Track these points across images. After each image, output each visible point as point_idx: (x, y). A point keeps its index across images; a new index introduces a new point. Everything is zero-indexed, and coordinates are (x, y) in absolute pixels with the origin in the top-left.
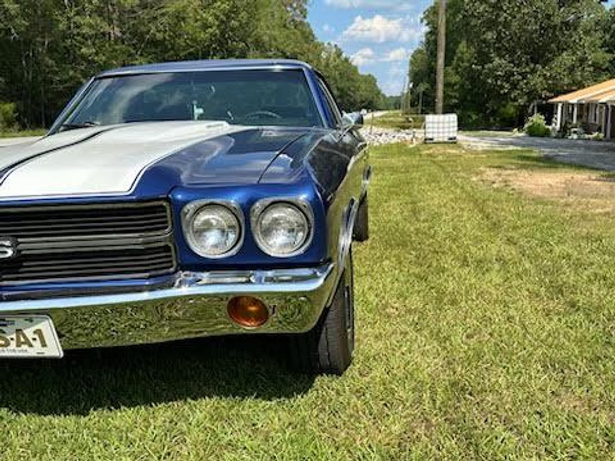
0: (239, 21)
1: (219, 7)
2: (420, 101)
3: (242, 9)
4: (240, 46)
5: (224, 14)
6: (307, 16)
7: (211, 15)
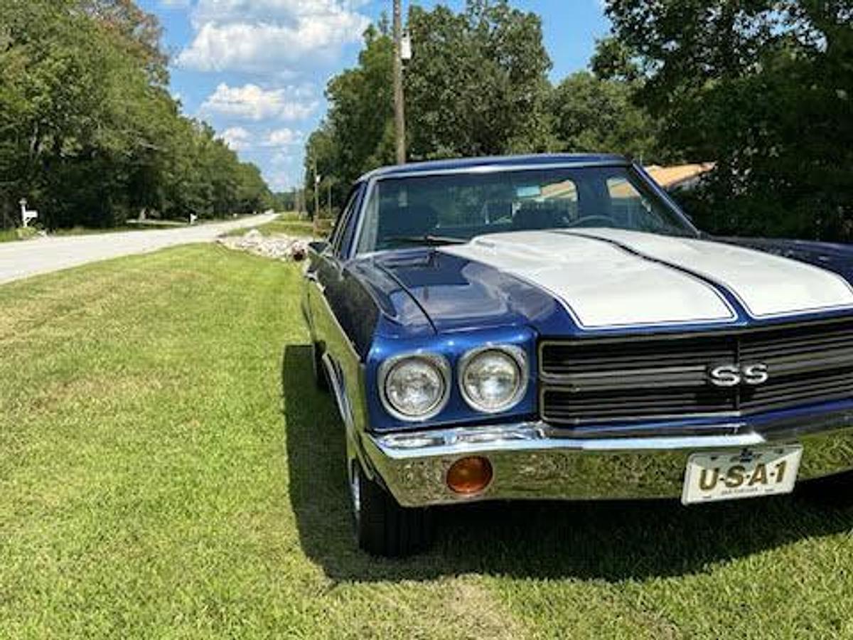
0: (80, 86)
1: (50, 65)
2: (330, 199)
3: (84, 69)
4: (83, 122)
5: (57, 76)
6: (170, 80)
7: (38, 77)
